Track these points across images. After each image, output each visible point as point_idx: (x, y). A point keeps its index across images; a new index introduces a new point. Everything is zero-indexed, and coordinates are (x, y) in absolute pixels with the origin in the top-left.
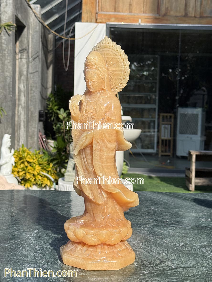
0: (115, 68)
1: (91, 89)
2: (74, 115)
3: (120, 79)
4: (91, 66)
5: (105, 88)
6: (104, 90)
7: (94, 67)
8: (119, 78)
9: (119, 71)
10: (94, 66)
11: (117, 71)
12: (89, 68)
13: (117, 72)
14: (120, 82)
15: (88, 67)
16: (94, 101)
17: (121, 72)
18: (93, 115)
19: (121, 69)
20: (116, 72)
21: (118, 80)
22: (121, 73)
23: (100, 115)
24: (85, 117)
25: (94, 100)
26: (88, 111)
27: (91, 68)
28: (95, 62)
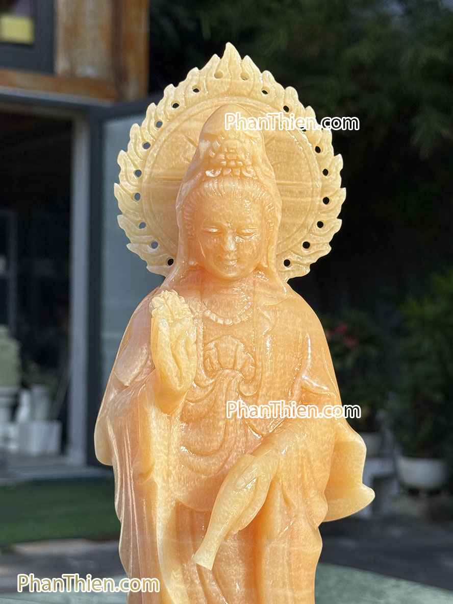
0: (282, 182)
1: (228, 266)
2: (180, 386)
3: (303, 226)
4: (232, 168)
5: (267, 263)
6: (267, 272)
7: (249, 172)
8: (301, 222)
9: (301, 193)
10: (245, 166)
11: (291, 192)
12: (221, 174)
13: (294, 199)
14: (305, 237)
15: (218, 173)
16: (239, 321)
17: (310, 199)
18: (247, 382)
19: (311, 184)
20: (286, 196)
21: (295, 230)
22: (312, 202)
23: (278, 380)
24: (210, 388)
25: (240, 316)
26: (217, 367)
27: (233, 175)
28: (253, 152)
